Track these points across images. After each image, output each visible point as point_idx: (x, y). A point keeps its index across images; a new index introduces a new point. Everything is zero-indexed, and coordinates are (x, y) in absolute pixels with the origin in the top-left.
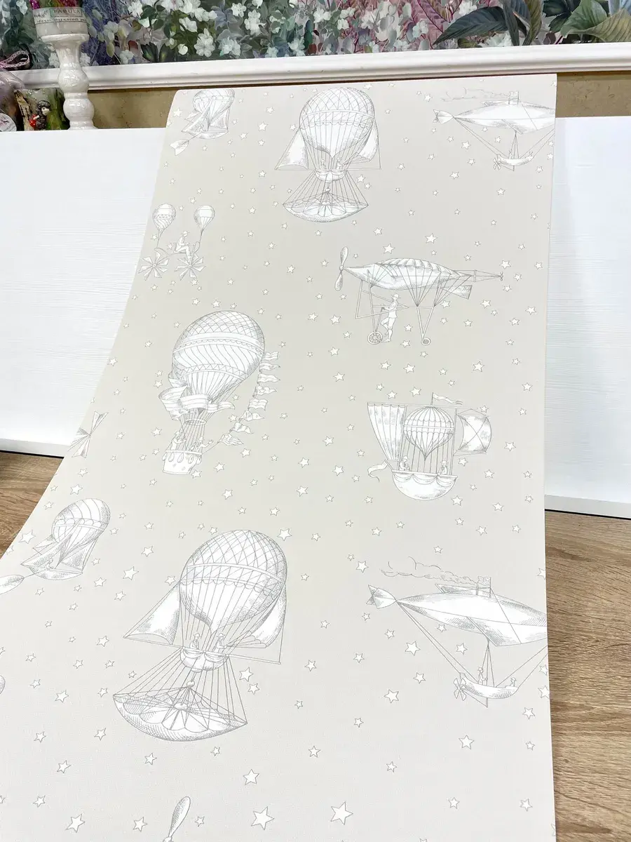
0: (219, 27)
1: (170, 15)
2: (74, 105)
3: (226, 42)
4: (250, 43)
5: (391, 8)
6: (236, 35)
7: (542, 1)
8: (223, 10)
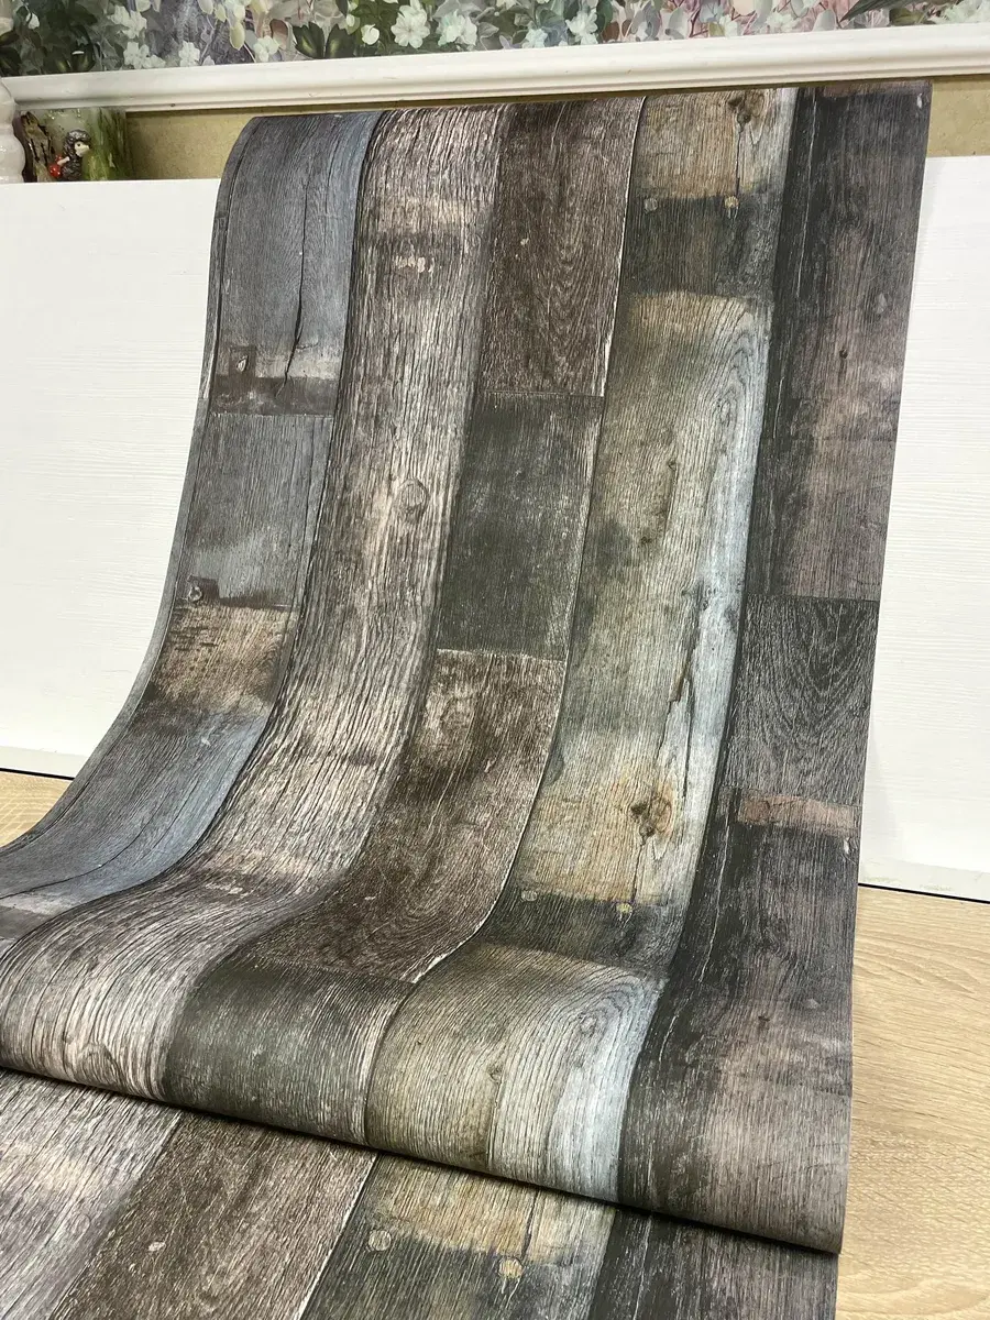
3: (452, 22)
4: (496, 22)
6: (472, 6)
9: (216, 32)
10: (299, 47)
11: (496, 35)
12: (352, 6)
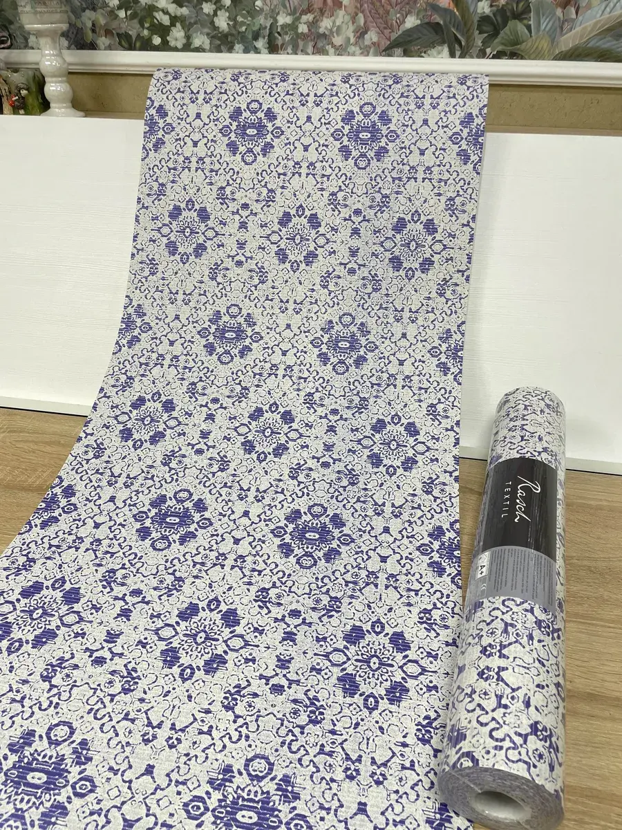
0: (190, 23)
1: (145, 8)
2: (53, 88)
3: (197, 36)
4: (219, 39)
5: (346, 17)
6: (206, 30)
7: (476, 19)
8: (195, 7)
9: (77, 33)
10: (120, 43)
11: (219, 46)
12: (147, 25)
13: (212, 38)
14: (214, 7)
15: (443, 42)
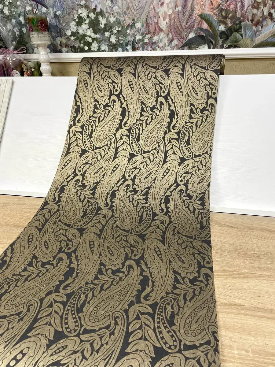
0: (100, 40)
1: (82, 35)
2: (44, 68)
3: (103, 46)
4: (112, 46)
5: (164, 35)
6: (107, 43)
7: (219, 33)
8: (102, 34)
9: (54, 46)
10: (71, 50)
11: (112, 49)
12: (82, 42)
13: (109, 46)
14: (110, 34)
15: (205, 43)
